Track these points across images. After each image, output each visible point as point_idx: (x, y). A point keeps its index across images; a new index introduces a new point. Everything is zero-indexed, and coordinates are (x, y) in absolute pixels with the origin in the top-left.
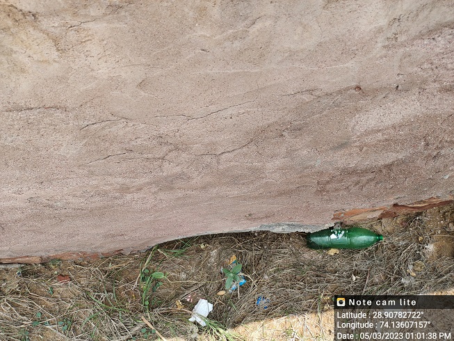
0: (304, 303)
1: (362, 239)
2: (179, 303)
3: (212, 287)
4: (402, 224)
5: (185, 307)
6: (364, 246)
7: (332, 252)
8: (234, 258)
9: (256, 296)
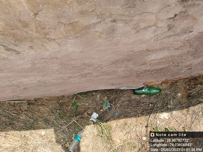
0: (132, 114)
1: (154, 91)
2: (86, 114)
3: (98, 108)
4: (170, 86)
5: (88, 115)
6: (155, 94)
7: (143, 96)
8: (106, 98)
9: (114, 112)
